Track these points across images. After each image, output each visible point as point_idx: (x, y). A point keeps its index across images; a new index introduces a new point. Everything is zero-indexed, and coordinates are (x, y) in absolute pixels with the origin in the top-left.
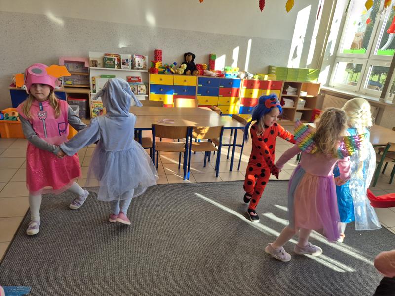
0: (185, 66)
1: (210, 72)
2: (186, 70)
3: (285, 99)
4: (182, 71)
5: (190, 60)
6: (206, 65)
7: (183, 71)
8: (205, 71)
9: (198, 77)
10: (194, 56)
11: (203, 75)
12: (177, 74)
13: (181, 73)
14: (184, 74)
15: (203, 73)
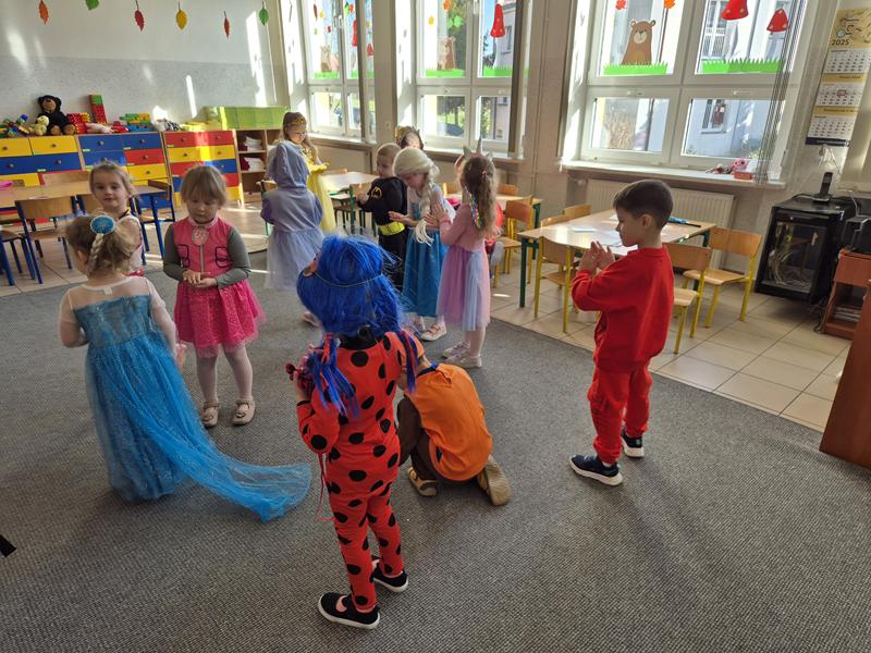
0: (46, 120)
1: (98, 126)
2: (49, 127)
3: (247, 159)
4: (42, 129)
5: (53, 108)
6: (87, 115)
7: (45, 128)
8: (87, 124)
9: (77, 136)
10: (58, 102)
11: (86, 132)
12: (35, 134)
13: (41, 132)
14: (49, 133)
15: (85, 130)
